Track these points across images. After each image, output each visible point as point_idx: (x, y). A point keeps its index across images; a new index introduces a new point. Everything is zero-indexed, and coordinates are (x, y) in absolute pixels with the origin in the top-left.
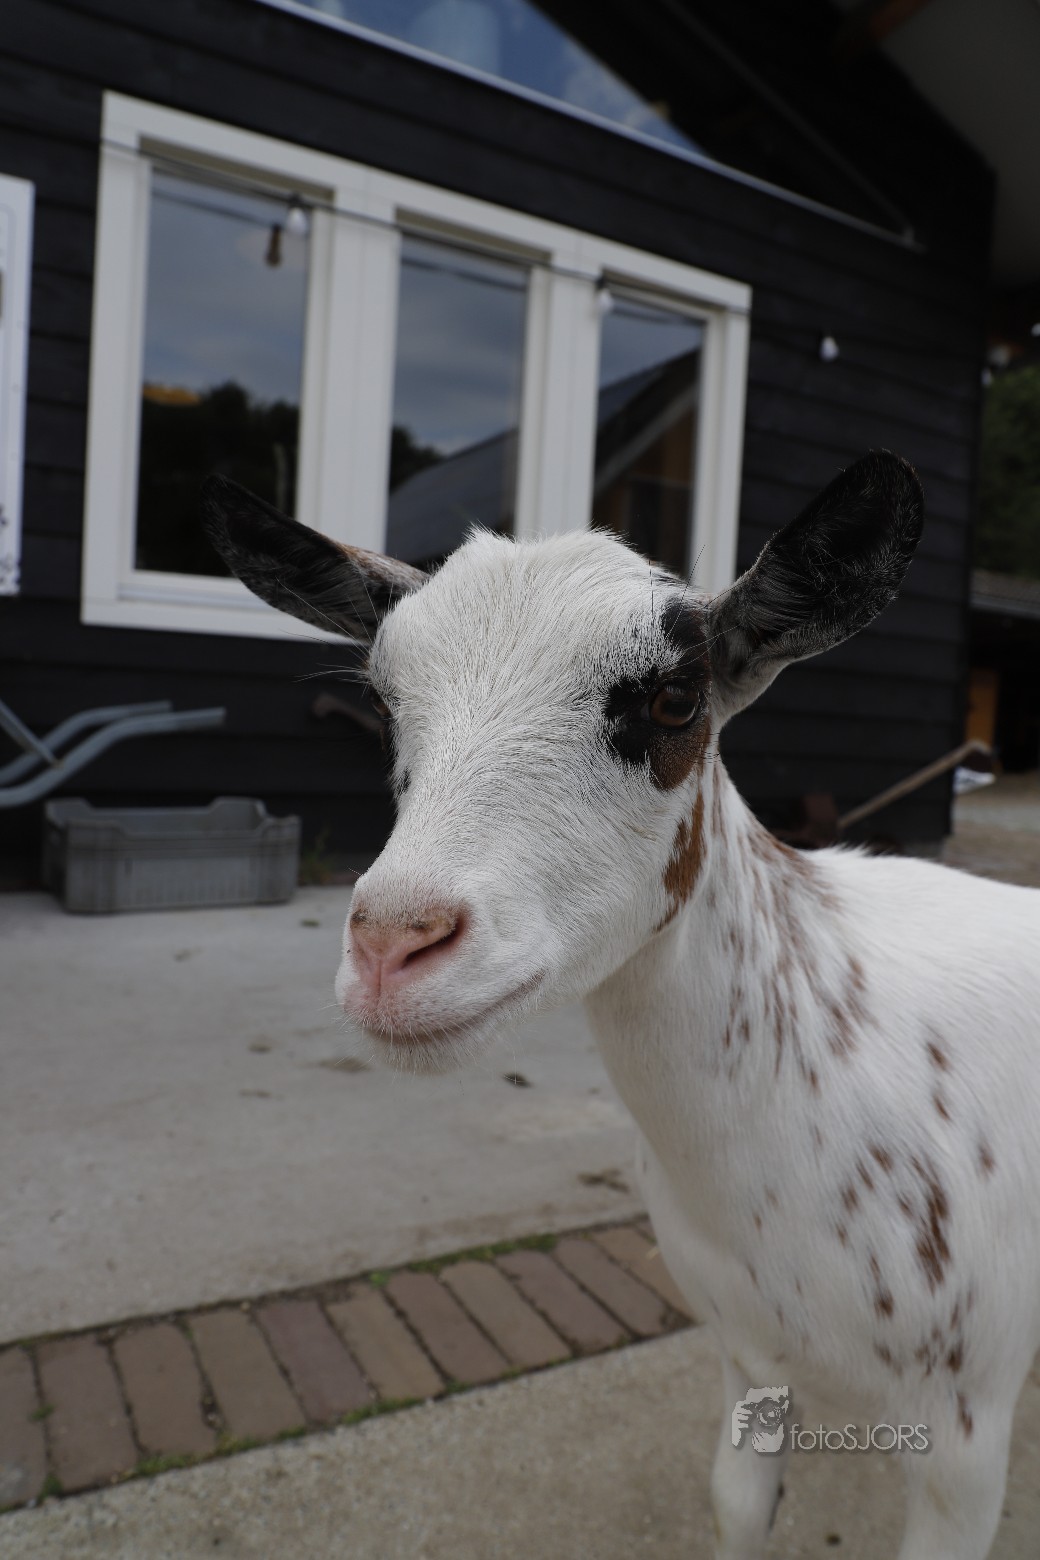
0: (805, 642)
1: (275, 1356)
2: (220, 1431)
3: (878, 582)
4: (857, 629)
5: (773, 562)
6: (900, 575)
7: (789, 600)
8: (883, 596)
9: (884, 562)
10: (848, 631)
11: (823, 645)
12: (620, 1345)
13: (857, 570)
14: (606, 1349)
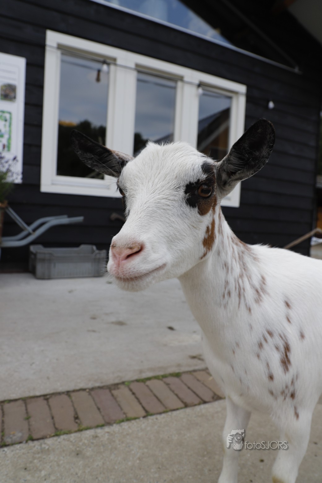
0: (243, 175)
1: (96, 404)
2: (79, 425)
3: (263, 157)
4: (258, 171)
5: (234, 152)
6: (269, 155)
7: (238, 163)
8: (265, 161)
9: (265, 151)
10: (255, 172)
11: (248, 176)
12: (199, 404)
13: (257, 154)
14: (195, 405)
